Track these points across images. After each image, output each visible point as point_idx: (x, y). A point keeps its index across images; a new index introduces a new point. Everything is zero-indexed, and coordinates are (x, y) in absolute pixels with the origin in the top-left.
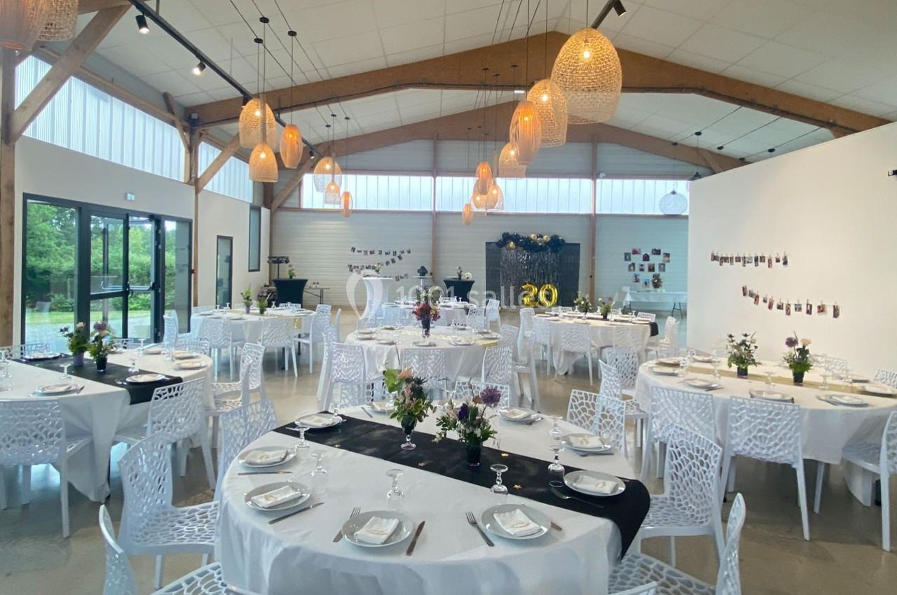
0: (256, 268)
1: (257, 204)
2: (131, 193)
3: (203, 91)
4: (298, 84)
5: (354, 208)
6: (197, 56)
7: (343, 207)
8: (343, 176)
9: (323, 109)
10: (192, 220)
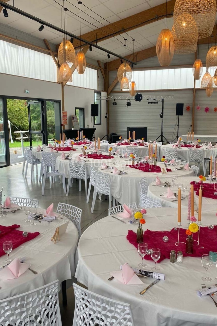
0: (100, 123)
1: (100, 90)
2: (28, 90)
3: (61, 36)
4: (105, 25)
5: (137, 90)
6: (39, 23)
7: (131, 90)
8: (133, 72)
9: (118, 37)
10: (60, 100)
